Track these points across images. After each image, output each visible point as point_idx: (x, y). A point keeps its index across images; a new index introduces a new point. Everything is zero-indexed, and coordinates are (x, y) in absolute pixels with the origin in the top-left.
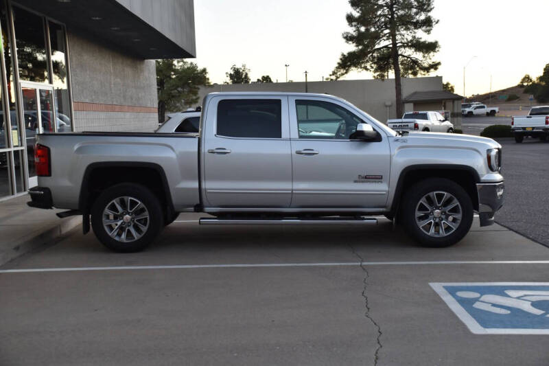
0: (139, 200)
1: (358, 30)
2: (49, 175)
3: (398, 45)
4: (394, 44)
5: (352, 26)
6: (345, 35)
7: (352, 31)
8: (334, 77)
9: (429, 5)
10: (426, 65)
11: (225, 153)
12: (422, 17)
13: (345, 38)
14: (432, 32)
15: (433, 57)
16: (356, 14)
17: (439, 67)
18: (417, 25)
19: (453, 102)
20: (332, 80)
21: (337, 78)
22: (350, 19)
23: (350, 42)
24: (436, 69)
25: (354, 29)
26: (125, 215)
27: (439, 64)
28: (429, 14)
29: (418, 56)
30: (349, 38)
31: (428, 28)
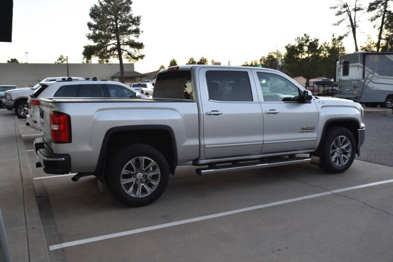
0: (152, 159)
1: (94, 33)
2: (70, 141)
3: (121, 43)
4: (119, 43)
5: (91, 30)
6: (88, 35)
7: (91, 32)
8: (60, 62)
9: (138, 21)
10: (136, 56)
11: (218, 114)
12: (133, 27)
13: (87, 37)
14: (139, 37)
15: (141, 52)
16: (94, 23)
17: (144, 57)
18: (130, 32)
19: (141, 78)
20: (58, 63)
21: (62, 62)
22: (90, 25)
23: (91, 40)
24: (142, 59)
25: (92, 32)
26: (138, 173)
27: (144, 56)
28: (139, 27)
29: (132, 50)
30: (89, 37)
31: (137, 35)
